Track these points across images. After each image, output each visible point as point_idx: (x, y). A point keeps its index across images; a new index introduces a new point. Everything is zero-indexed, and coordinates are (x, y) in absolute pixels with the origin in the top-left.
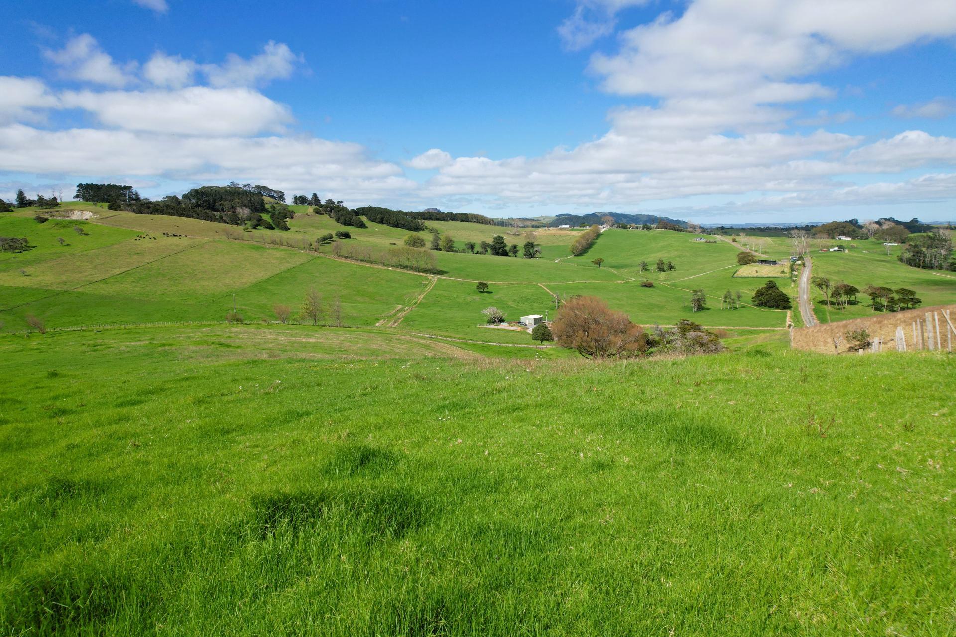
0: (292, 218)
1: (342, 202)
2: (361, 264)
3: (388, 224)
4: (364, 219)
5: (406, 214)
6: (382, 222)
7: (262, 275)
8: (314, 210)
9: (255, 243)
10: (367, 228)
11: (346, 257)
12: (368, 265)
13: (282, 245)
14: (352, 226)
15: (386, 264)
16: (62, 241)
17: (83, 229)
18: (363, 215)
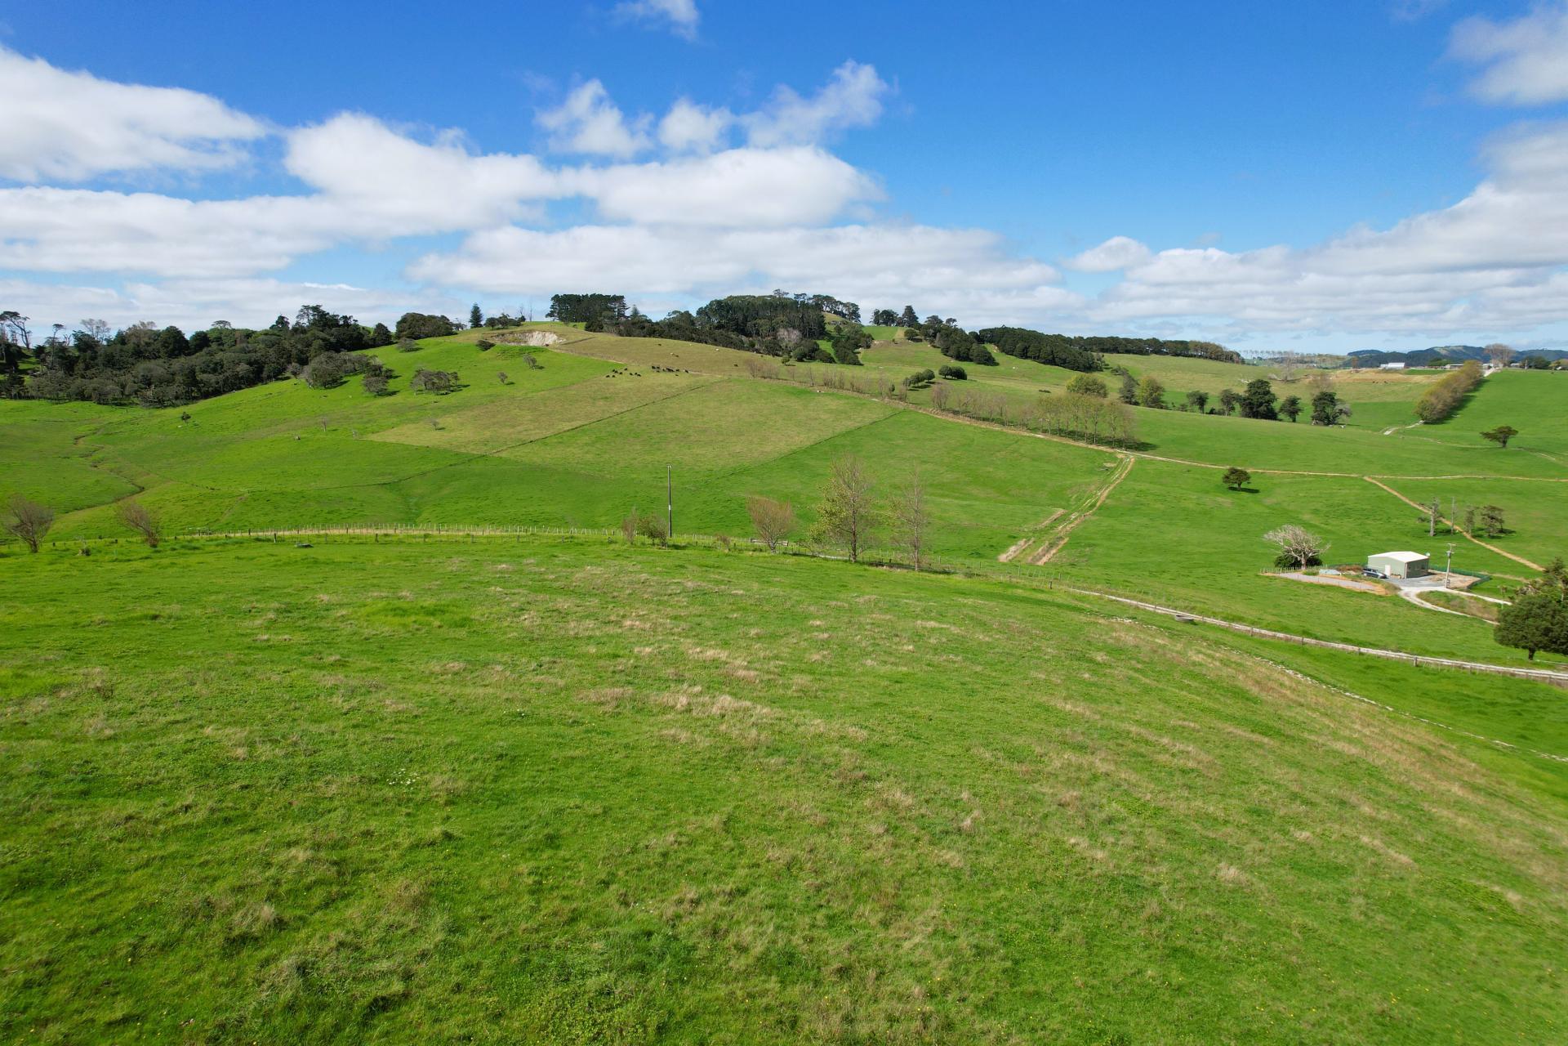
0: (868, 347)
1: (954, 320)
2: (984, 425)
3: (1036, 358)
4: (993, 349)
5: (1069, 341)
6: (1024, 355)
7: (801, 439)
8: (906, 333)
9: (797, 385)
10: (997, 364)
11: (956, 413)
12: (997, 428)
13: (842, 388)
14: (971, 360)
15: (1031, 427)
16: (503, 377)
17: (540, 359)
18: (991, 342)
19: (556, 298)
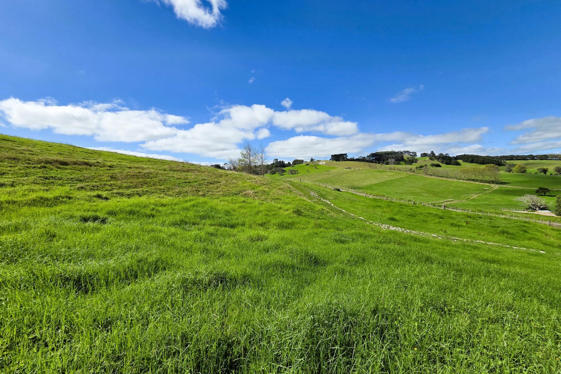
0: (416, 162)
1: (448, 154)
2: (440, 178)
3: (476, 163)
4: (460, 161)
6: (472, 162)
7: (375, 182)
8: (429, 158)
9: (382, 170)
10: (461, 165)
11: (431, 175)
12: (445, 179)
13: (395, 170)
14: (452, 164)
15: (458, 178)
16: (308, 171)
17: (318, 167)
18: (460, 159)
19: (332, 156)
